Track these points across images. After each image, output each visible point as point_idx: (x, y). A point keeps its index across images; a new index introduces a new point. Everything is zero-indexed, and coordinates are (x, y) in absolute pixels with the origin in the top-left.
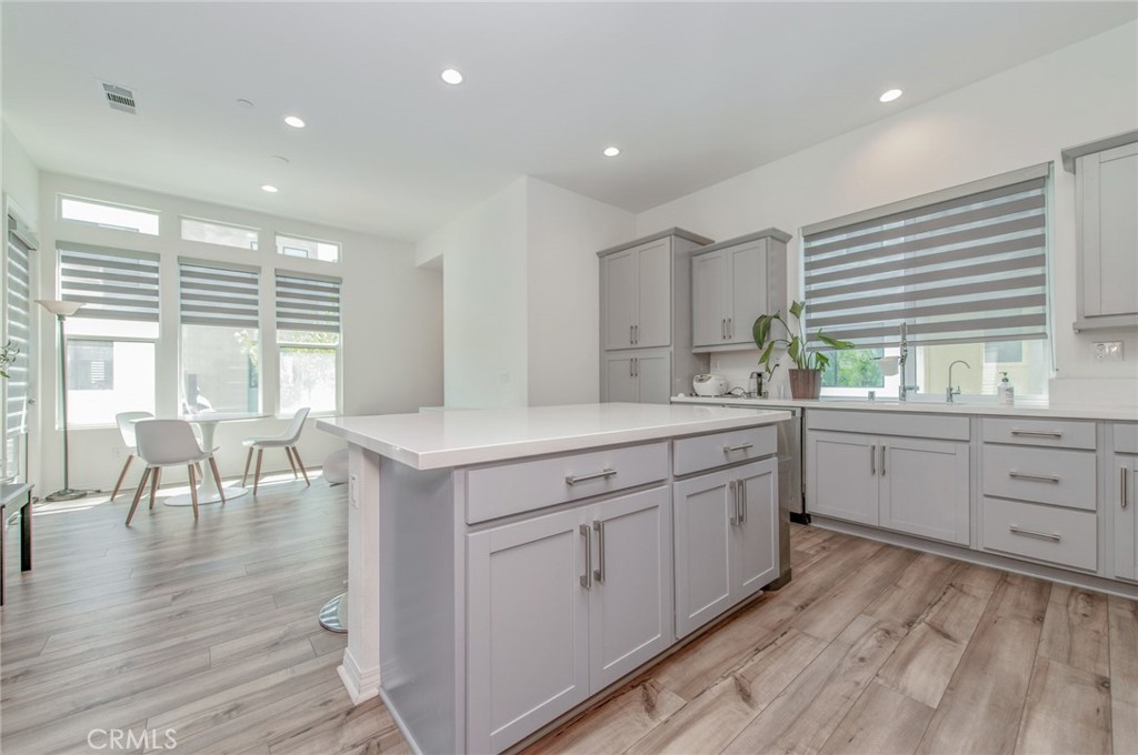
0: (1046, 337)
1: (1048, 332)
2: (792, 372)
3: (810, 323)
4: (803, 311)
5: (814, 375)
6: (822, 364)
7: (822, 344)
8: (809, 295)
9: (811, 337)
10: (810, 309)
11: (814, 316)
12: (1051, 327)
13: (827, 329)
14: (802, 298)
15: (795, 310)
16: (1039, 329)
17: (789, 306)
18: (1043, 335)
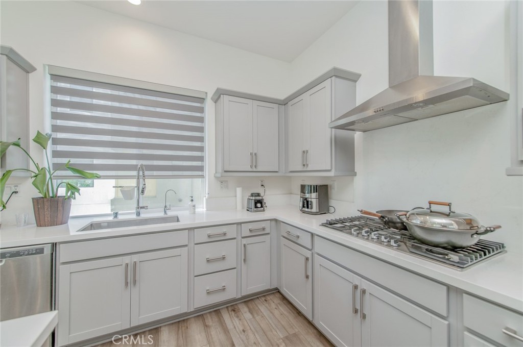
0: (204, 178)
1: (205, 175)
2: (36, 201)
3: (56, 154)
4: (50, 142)
5: (63, 203)
6: (73, 193)
7: (70, 173)
8: (55, 128)
9: (57, 167)
10: (56, 142)
11: (60, 148)
12: (207, 172)
13: (74, 161)
14: (47, 130)
15: (40, 140)
16: (200, 173)
17: (32, 135)
18: (202, 176)
